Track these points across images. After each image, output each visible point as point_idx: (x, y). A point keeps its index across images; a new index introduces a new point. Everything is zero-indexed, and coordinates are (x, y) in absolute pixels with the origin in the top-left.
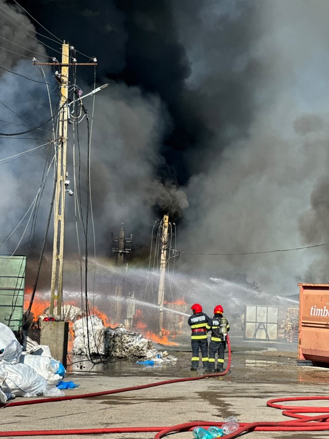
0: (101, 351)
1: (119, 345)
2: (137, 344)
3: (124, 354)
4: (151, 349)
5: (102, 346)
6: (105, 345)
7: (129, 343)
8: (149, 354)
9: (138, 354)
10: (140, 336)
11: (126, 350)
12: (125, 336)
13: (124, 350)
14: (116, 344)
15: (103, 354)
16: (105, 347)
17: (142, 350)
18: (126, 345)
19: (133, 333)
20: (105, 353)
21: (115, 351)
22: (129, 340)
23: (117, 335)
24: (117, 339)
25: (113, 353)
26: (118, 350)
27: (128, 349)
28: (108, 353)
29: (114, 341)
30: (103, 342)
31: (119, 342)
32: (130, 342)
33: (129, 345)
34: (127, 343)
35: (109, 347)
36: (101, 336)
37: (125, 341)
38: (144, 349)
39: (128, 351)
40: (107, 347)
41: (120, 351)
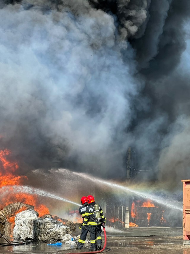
0: (31, 236)
1: (43, 231)
2: (56, 230)
3: (46, 238)
4: (67, 234)
5: (32, 232)
6: (34, 231)
7: (50, 230)
8: (65, 238)
9: (56, 238)
10: (62, 224)
11: (48, 235)
12: (48, 224)
13: (47, 235)
14: (41, 231)
15: (33, 238)
16: (34, 233)
17: (59, 234)
18: (48, 231)
19: (56, 222)
20: (34, 237)
21: (41, 236)
22: (50, 227)
23: (42, 223)
24: (42, 226)
25: (39, 237)
27: (49, 234)
28: (36, 238)
29: (39, 228)
30: (33, 229)
31: (43, 229)
32: (51, 228)
33: (50, 231)
35: (36, 233)
36: (32, 225)
37: (47, 228)
38: (61, 234)
39: (49, 235)
40: (35, 233)
41: (44, 236)
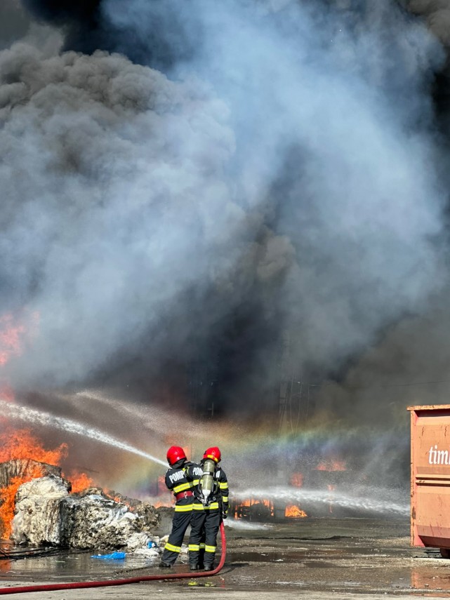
0: (54, 537)
1: (82, 525)
2: (113, 524)
3: (89, 542)
4: (139, 532)
5: (56, 528)
6: (60, 526)
7: (99, 522)
8: (133, 541)
9: (112, 541)
10: (125, 508)
11: (94, 534)
12: (93, 508)
13: (91, 535)
14: (77, 524)
15: (58, 542)
16: (60, 530)
17: (120, 533)
18: (93, 525)
19: (111, 504)
20: (60, 540)
21: (76, 537)
22: (98, 516)
23: (79, 508)
24: (79, 514)
25: (72, 540)
26: (80, 535)
27: (96, 532)
28: (64, 541)
29: (73, 519)
30: (57, 521)
31: (82, 520)
32: (101, 519)
33: (99, 525)
34: (96, 521)
35: (66, 530)
36: (55, 511)
37: (91, 518)
38: (124, 531)
39: (97, 535)
40: (63, 529)
41: (83, 537)
